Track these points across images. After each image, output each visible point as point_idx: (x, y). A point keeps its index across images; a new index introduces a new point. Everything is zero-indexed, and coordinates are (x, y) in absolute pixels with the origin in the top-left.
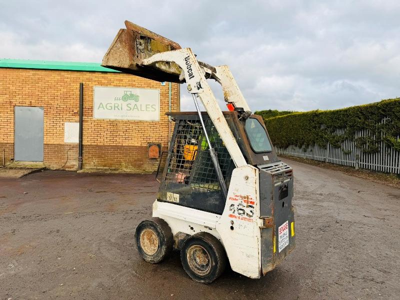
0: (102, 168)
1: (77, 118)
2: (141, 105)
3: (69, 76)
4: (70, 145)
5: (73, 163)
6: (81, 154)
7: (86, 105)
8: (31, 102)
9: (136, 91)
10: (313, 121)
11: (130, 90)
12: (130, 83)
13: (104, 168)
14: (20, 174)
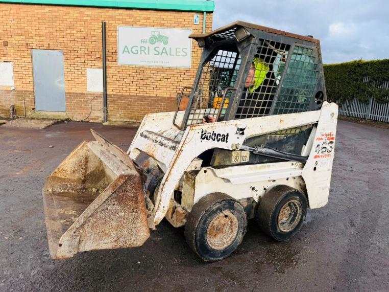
0: (129, 120)
1: (100, 64)
2: (170, 49)
3: (90, 13)
4: (94, 94)
5: (97, 115)
6: (106, 104)
7: (110, 48)
8: (49, 44)
9: (166, 32)
10: (355, 73)
11: (158, 30)
12: (158, 22)
13: (131, 120)
14: (43, 125)
